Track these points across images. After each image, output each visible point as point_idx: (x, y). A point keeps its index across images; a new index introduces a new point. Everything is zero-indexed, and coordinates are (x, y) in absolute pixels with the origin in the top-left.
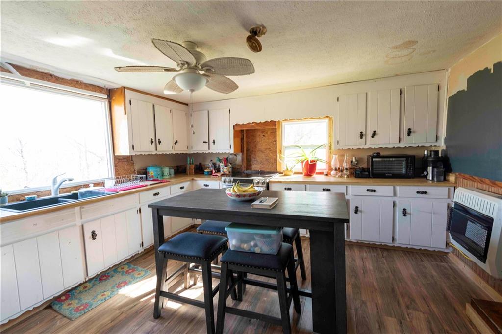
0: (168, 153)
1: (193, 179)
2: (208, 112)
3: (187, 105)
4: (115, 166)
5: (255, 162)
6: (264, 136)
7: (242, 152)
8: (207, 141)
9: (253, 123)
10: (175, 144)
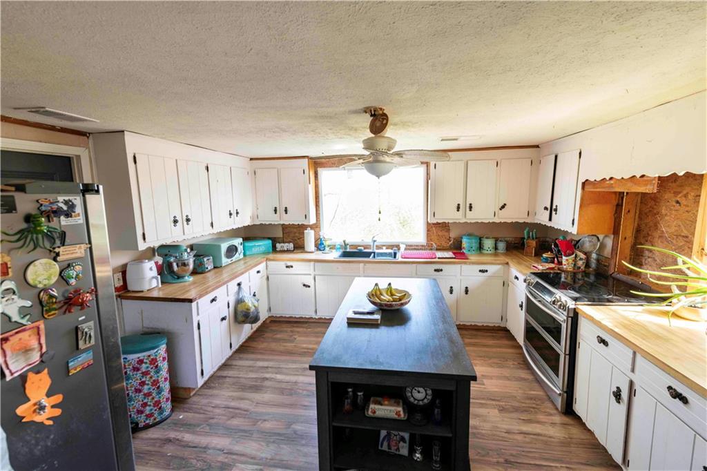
0: (487, 221)
1: (507, 263)
2: (556, 157)
3: (537, 146)
4: (428, 231)
5: (649, 260)
6: (678, 202)
7: (614, 234)
8: (549, 207)
9: (611, 178)
10: (501, 209)
